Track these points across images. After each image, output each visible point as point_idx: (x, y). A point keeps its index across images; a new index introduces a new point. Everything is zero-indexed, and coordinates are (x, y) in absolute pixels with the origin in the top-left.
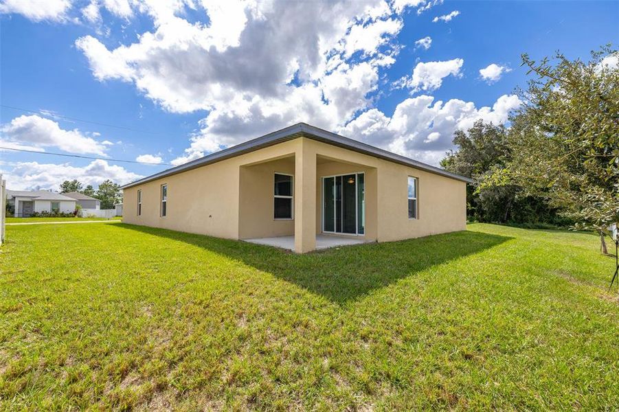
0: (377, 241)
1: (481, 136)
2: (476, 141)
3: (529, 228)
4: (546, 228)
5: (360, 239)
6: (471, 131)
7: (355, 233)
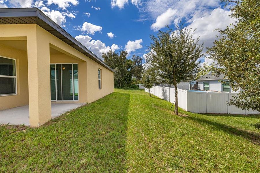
0: (87, 103)
1: (111, 56)
2: (110, 58)
3: (125, 89)
4: (129, 89)
5: (77, 103)
6: (108, 53)
7: (72, 100)
